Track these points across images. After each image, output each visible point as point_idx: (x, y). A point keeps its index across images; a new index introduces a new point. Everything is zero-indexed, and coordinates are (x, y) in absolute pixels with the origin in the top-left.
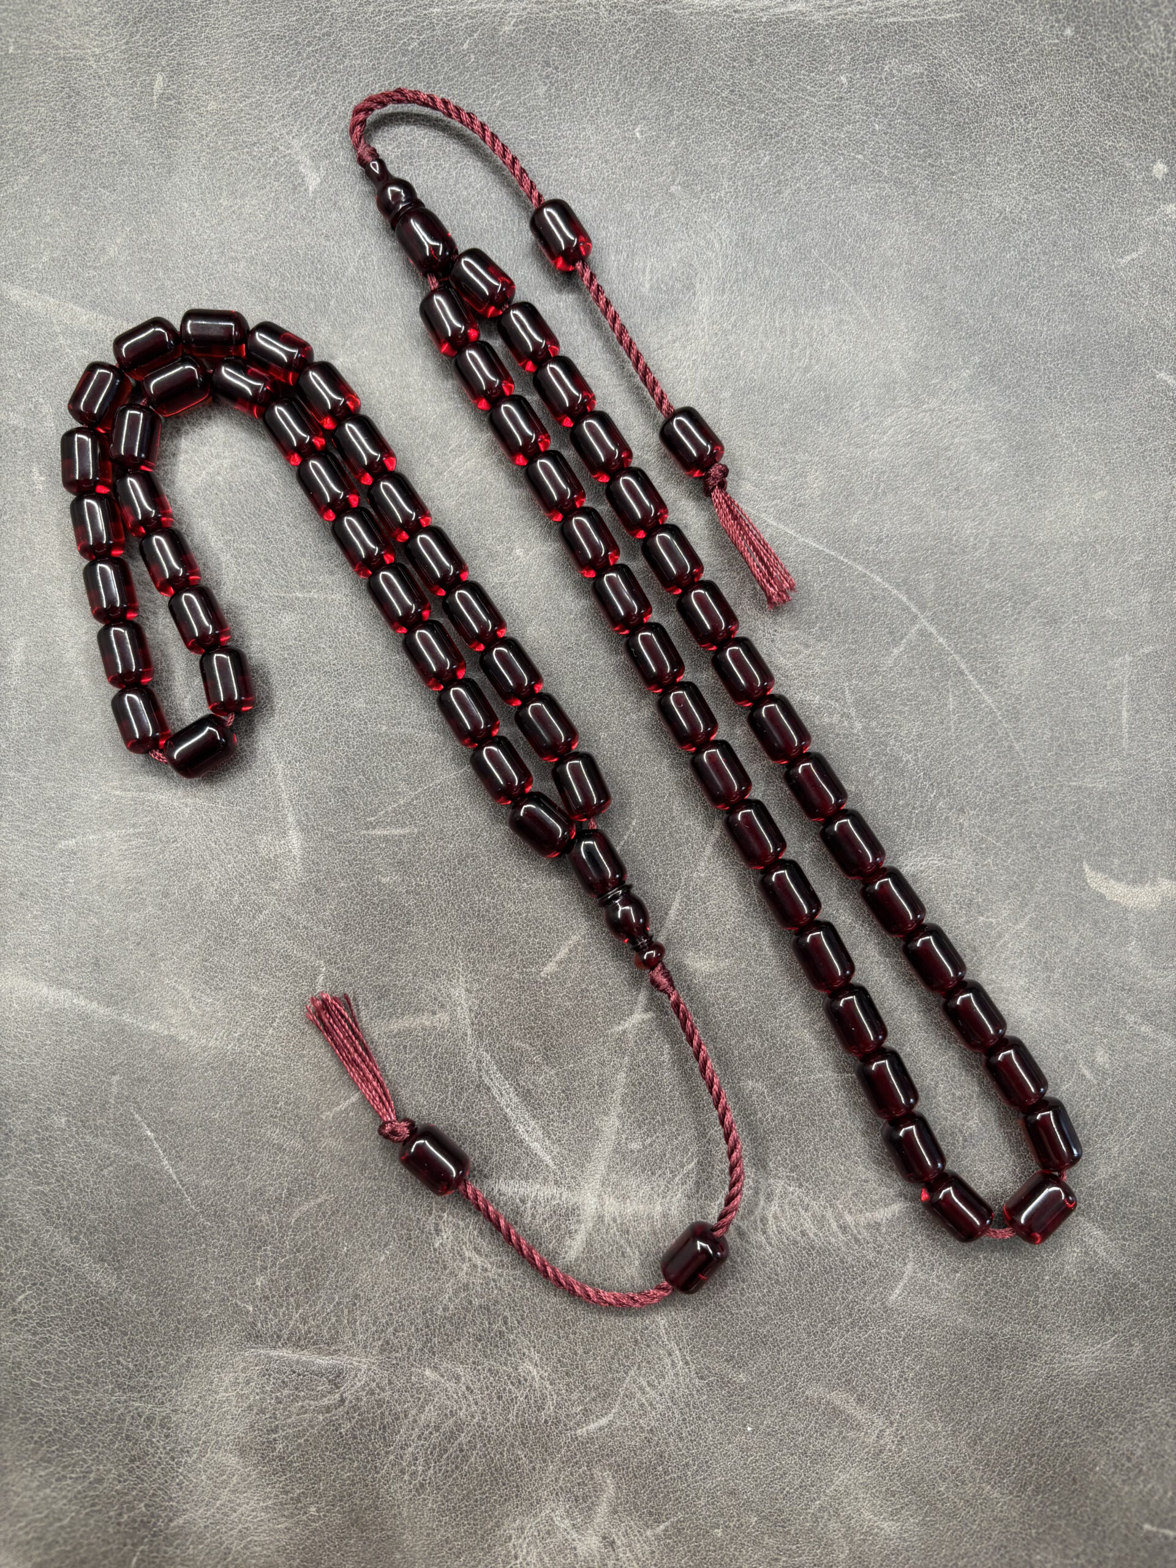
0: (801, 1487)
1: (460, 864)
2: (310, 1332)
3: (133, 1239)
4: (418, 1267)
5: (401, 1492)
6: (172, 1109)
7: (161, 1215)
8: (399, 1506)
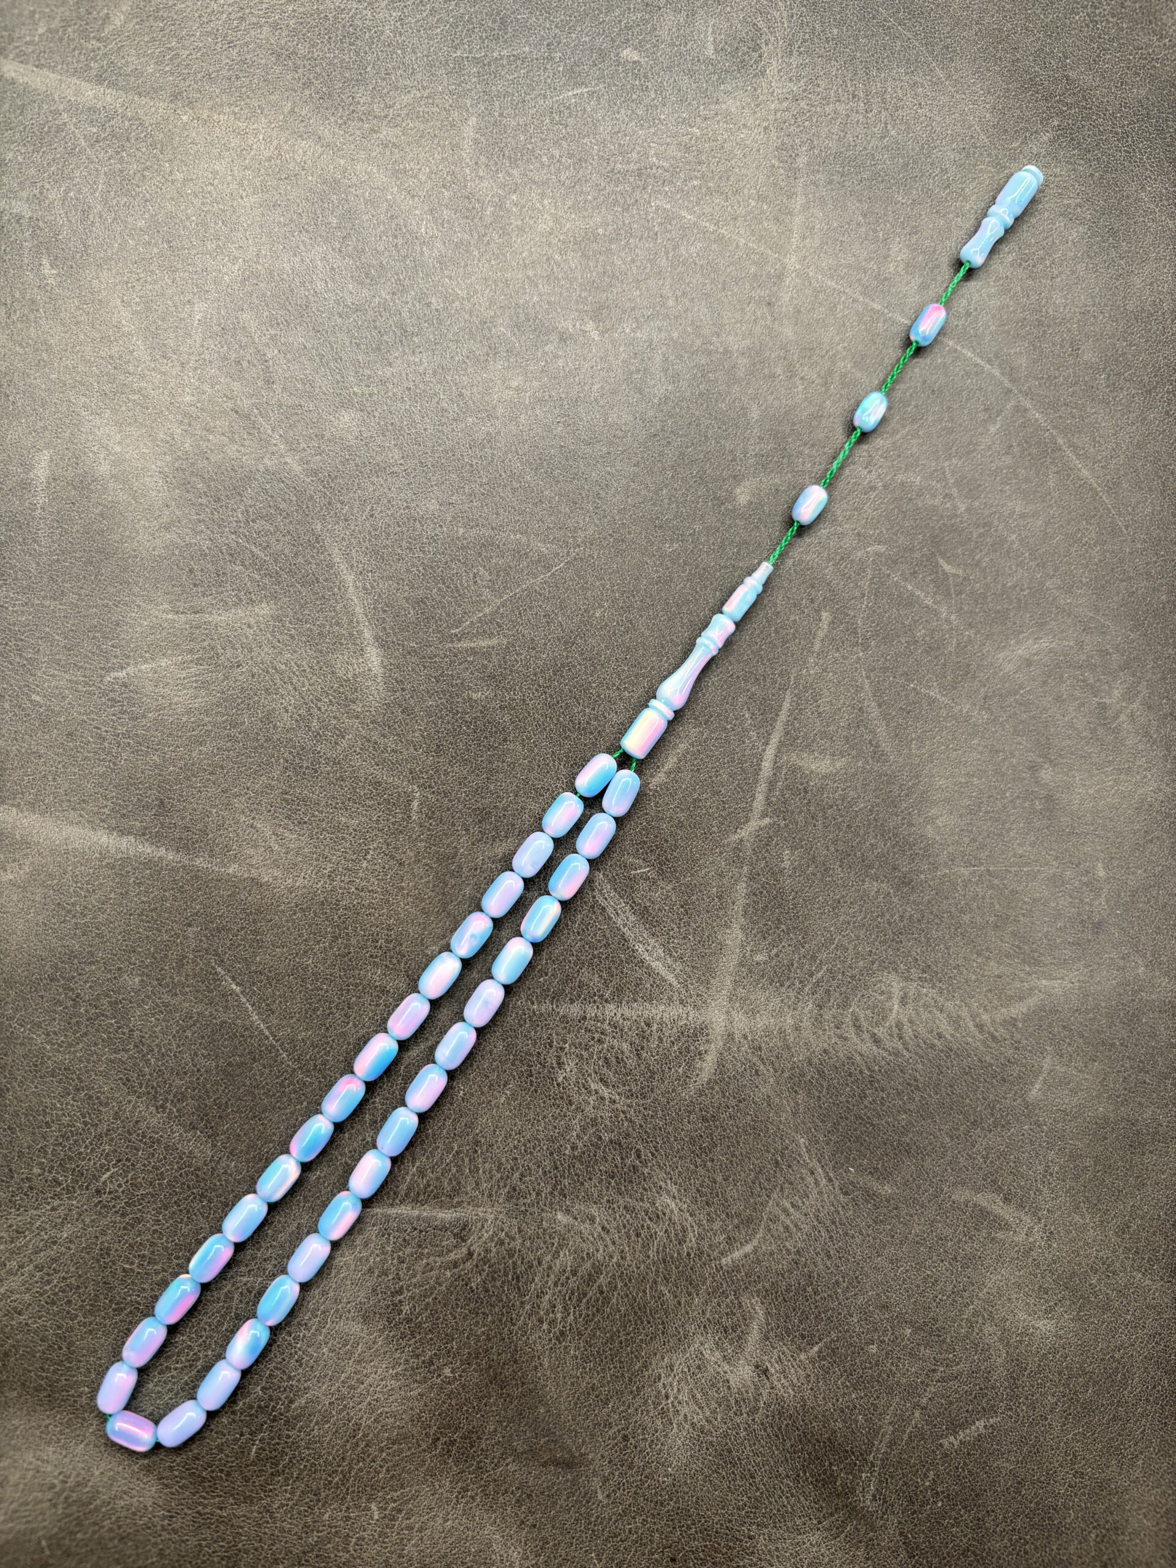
0: (953, 1293)
1: (555, 675)
2: (429, 1186)
3: (226, 1103)
4: (542, 1105)
5: (540, 1343)
6: (258, 959)
7: (254, 1075)
8: (539, 1357)
